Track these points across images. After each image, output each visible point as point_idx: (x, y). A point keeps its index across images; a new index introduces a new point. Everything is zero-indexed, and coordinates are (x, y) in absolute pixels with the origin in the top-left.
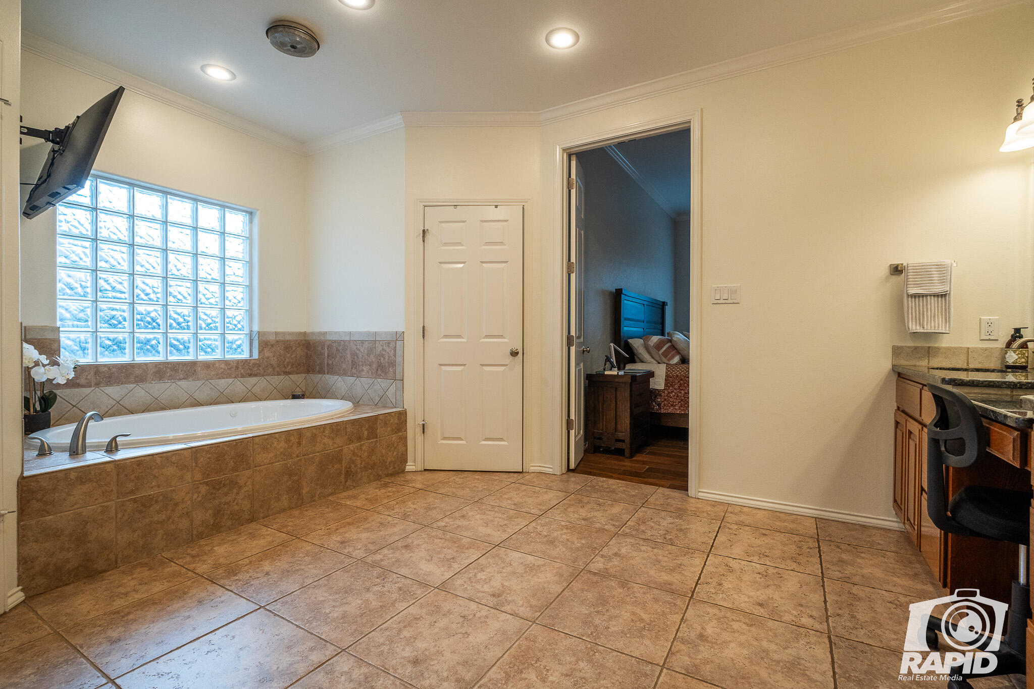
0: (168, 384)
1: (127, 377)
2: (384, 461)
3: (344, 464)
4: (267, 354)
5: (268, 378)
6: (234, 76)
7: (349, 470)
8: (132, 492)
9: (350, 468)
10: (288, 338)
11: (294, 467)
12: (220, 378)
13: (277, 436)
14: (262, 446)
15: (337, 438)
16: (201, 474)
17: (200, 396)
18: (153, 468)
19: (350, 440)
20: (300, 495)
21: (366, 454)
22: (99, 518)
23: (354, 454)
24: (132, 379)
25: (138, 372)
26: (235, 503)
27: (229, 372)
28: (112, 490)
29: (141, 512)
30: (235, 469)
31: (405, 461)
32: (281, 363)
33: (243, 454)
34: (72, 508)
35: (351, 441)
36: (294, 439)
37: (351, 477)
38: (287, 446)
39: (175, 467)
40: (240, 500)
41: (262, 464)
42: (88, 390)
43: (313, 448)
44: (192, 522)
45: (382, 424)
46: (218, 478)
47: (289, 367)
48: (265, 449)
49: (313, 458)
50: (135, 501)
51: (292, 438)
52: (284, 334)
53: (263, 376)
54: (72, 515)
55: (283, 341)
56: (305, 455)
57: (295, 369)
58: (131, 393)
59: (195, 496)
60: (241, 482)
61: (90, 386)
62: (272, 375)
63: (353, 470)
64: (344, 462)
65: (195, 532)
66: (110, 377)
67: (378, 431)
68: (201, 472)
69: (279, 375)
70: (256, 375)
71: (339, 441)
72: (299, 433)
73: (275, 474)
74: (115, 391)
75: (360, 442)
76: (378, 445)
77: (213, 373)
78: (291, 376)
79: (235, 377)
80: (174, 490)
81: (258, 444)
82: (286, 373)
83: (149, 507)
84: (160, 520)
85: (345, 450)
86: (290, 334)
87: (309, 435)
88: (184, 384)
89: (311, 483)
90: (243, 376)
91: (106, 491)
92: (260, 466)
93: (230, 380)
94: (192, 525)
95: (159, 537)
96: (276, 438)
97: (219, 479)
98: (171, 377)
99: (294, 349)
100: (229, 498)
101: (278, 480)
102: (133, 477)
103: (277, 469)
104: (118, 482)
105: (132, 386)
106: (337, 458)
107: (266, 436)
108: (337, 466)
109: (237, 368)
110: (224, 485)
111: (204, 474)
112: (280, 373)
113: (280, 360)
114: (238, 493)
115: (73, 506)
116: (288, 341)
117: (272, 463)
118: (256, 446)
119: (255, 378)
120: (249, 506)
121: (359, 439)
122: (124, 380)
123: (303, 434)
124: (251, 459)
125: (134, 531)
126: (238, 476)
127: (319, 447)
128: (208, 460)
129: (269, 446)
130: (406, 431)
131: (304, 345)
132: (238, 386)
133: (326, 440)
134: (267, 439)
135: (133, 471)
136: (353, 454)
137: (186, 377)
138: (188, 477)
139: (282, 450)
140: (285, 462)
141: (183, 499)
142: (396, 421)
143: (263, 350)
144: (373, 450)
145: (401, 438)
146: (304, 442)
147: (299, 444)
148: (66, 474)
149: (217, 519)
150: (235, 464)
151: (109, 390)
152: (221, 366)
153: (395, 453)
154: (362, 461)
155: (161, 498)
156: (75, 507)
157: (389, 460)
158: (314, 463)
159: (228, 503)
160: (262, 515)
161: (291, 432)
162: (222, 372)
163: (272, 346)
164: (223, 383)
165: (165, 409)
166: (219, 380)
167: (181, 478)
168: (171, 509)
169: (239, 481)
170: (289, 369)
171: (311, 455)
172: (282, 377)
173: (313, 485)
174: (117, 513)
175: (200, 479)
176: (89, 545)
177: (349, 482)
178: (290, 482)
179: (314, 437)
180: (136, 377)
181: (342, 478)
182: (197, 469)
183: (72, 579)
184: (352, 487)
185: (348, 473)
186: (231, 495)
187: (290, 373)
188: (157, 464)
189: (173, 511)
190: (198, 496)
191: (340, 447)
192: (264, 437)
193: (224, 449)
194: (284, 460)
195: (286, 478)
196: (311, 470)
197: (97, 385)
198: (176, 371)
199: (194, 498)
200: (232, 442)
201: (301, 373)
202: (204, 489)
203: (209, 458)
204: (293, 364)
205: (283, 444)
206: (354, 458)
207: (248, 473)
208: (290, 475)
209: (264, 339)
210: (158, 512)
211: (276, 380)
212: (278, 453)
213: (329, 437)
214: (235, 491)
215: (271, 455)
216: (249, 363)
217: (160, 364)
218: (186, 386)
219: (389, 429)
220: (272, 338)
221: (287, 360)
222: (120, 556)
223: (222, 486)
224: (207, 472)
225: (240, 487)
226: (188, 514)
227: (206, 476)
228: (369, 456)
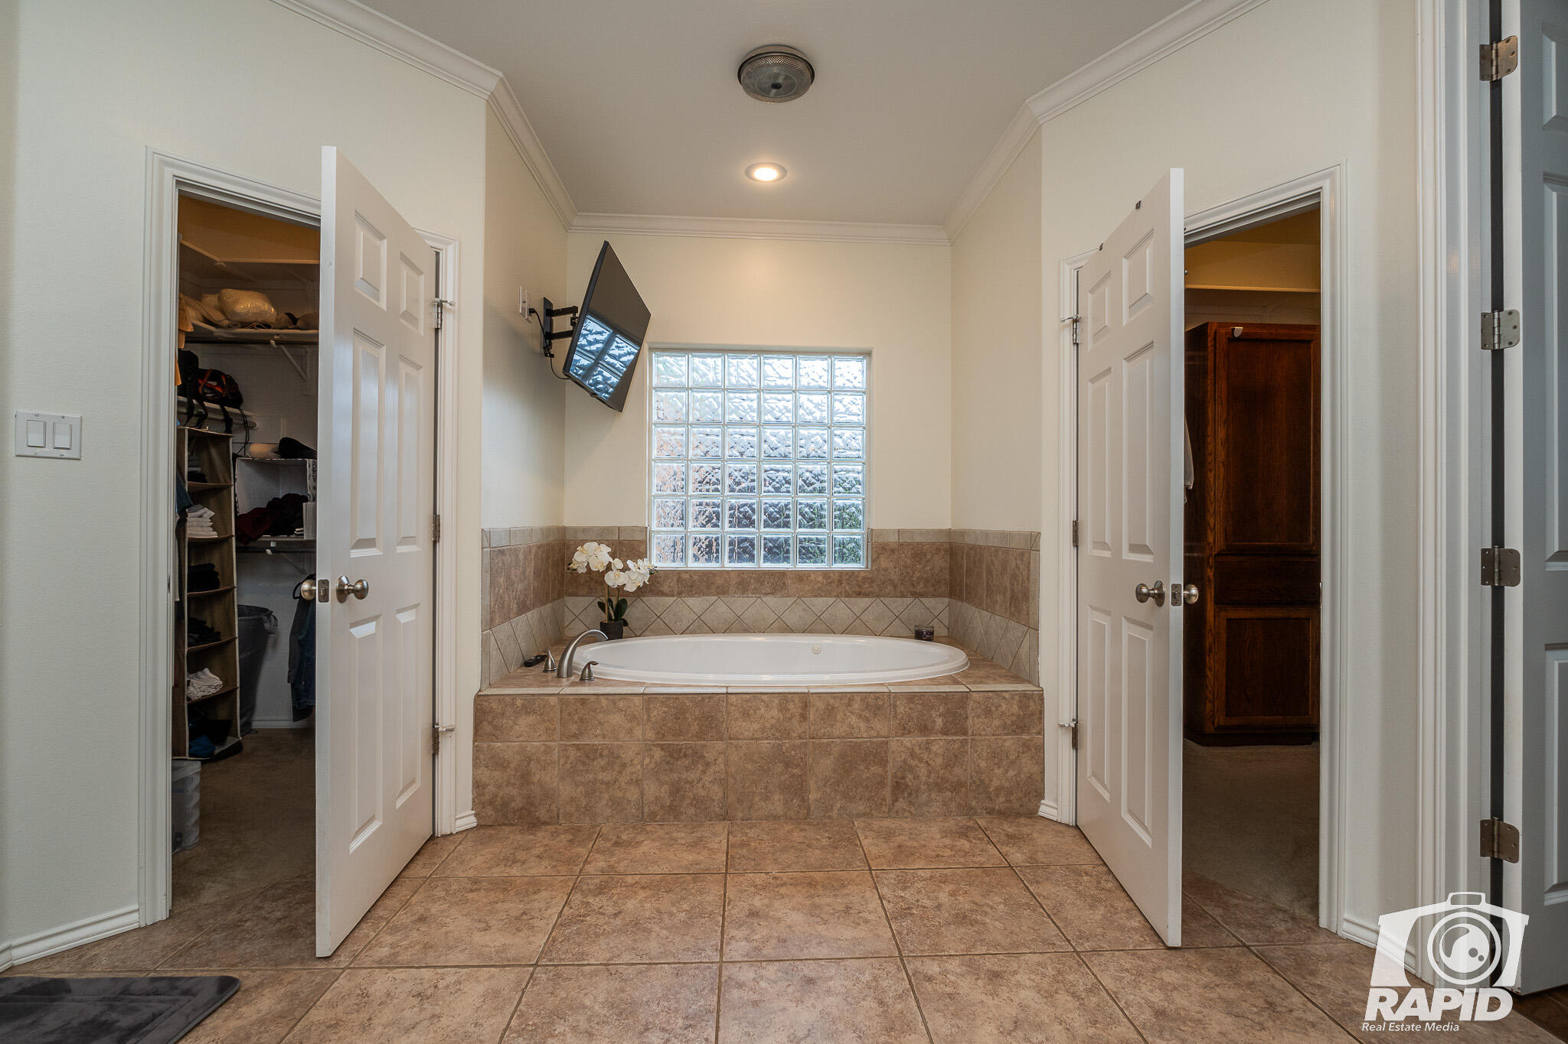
0: (752, 600)
1: (708, 587)
2: (982, 781)
3: (891, 769)
4: (884, 563)
5: (886, 600)
6: (783, 171)
7: (902, 781)
8: (575, 736)
9: (903, 778)
10: (918, 539)
11: (793, 752)
12: (816, 596)
13: (764, 697)
14: (741, 710)
15: (876, 720)
16: (653, 731)
17: (791, 619)
18: (598, 711)
19: (905, 729)
20: (803, 800)
21: (939, 760)
22: (542, 758)
23: (913, 755)
24: (713, 590)
25: (719, 581)
26: (700, 785)
27: (829, 588)
28: (555, 729)
29: (584, 764)
30: (700, 735)
31: (1040, 795)
32: (907, 579)
33: (712, 717)
34: (518, 740)
35: (905, 731)
36: (794, 708)
37: (906, 795)
38: (782, 717)
39: (623, 716)
40: (707, 783)
41: (741, 737)
42: (671, 600)
43: (828, 729)
44: (642, 795)
45: (979, 711)
46: (676, 743)
47: (921, 585)
48: (746, 715)
49: (828, 744)
50: (578, 748)
51: (791, 706)
52: (911, 532)
53: (878, 596)
54: (517, 748)
55: (910, 544)
56: (813, 738)
57: (931, 589)
58: (712, 607)
59: (647, 761)
60: (709, 756)
61: (673, 596)
62: (892, 597)
63: (910, 784)
64: (890, 764)
65: (646, 810)
66: (692, 586)
67: (970, 722)
68: (654, 729)
69: (903, 596)
70: (866, 595)
71: (880, 727)
72: (805, 699)
73: (761, 757)
74: (695, 603)
75: (925, 735)
76: (968, 748)
77: (807, 588)
78: (924, 600)
79: (837, 596)
80: (621, 746)
81: (735, 706)
82: (916, 595)
83: (593, 760)
84: (606, 780)
85: (894, 745)
86: (921, 532)
87: (821, 705)
88: (770, 600)
89: (825, 785)
90: (848, 596)
91: (549, 728)
92: (738, 739)
93: (831, 600)
94: (642, 798)
95: (604, 802)
96: (763, 701)
97: (677, 745)
98: (756, 591)
99: (929, 557)
100: (692, 776)
101: (766, 767)
102: (576, 718)
103: (764, 749)
104: (561, 720)
105: (714, 598)
106: (878, 755)
107: (748, 696)
108: (875, 769)
109: (840, 583)
110: (685, 755)
111: (658, 733)
112: (905, 593)
113: (905, 574)
114: (704, 772)
115: (518, 737)
116: (918, 544)
117: (757, 739)
118: (732, 708)
119: (866, 599)
120: (720, 794)
121: (925, 729)
122: (706, 590)
123: (810, 702)
124: (724, 726)
125: (577, 786)
126: (704, 746)
127: (839, 729)
128: (664, 715)
129: (751, 712)
130: (1041, 732)
131: (946, 551)
132: (841, 609)
133: (853, 720)
134: (748, 701)
135: (576, 710)
136: (911, 755)
137: (773, 591)
138: (638, 732)
139: (773, 721)
140: (778, 742)
141: (631, 761)
142: (1015, 709)
143: (878, 558)
144: (955, 756)
145: (1026, 746)
146: (812, 716)
147: (804, 717)
148: (513, 699)
149: (675, 800)
150: (701, 728)
151: (691, 601)
152: (818, 579)
153: (1011, 773)
154: (930, 772)
155: (606, 752)
156: (521, 739)
157: (996, 783)
158: (830, 755)
159: (691, 783)
160: (740, 815)
161: (790, 696)
162: (819, 588)
163: (893, 551)
164: (820, 603)
165: (749, 632)
166: (815, 598)
167: (630, 732)
168: (617, 769)
169: (705, 755)
170: (920, 588)
171: (825, 741)
172: (908, 600)
173: (828, 790)
174: (559, 758)
175: (653, 739)
176: (532, 787)
177: (901, 804)
178: (786, 776)
179: (830, 711)
180: (718, 587)
181: (887, 792)
182: (650, 724)
183: (516, 821)
184: (907, 814)
185: (899, 787)
186: (694, 771)
187: (921, 595)
188: (602, 707)
189: (620, 772)
190: (651, 762)
191: (882, 737)
192: (744, 696)
193: (685, 704)
194: (777, 739)
195: (780, 767)
196: (826, 765)
197: (680, 594)
198: (762, 583)
199: (645, 763)
200: (695, 696)
201: (941, 596)
202: (658, 754)
203: (664, 712)
204: (927, 581)
205: (775, 713)
206: (913, 763)
207: (720, 745)
208: (787, 765)
209: (880, 541)
210: (603, 769)
211: (899, 604)
212: (767, 725)
213: (860, 716)
214: (700, 767)
215: (756, 726)
216: (858, 577)
217: (743, 573)
218: (773, 604)
219: (997, 722)
220: (893, 539)
221: (917, 574)
222: (562, 811)
223: (682, 755)
224: (663, 732)
225: (708, 764)
226: (637, 782)
227: (661, 736)
228: (948, 766)
